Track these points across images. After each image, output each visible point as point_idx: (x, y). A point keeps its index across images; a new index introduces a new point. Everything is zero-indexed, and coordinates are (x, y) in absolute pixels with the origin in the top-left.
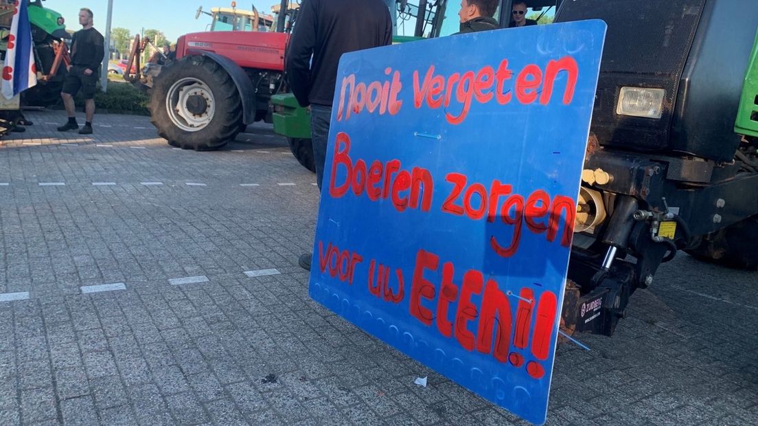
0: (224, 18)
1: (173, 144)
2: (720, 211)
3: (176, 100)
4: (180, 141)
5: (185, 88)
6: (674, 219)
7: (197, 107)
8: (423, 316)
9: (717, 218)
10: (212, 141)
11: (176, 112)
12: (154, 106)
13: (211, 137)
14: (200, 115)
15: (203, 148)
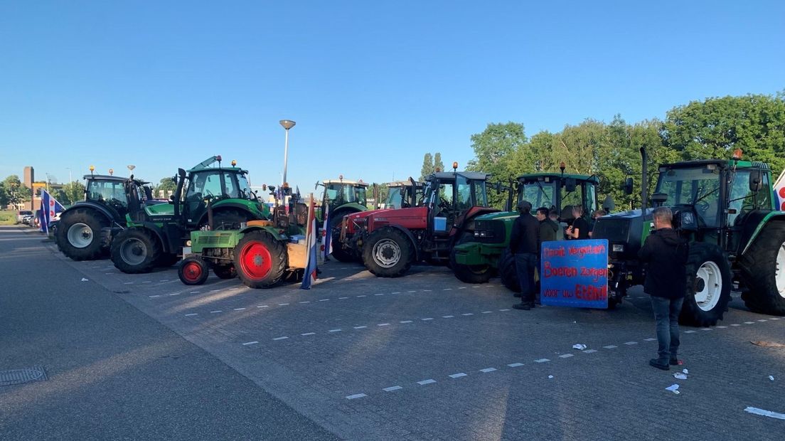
0: (331, 186)
1: (379, 275)
2: (644, 272)
3: (376, 251)
4: (380, 273)
5: (381, 244)
6: (631, 274)
7: (389, 254)
8: (579, 297)
9: (643, 274)
10: (400, 272)
11: (377, 257)
12: (366, 256)
13: (400, 269)
14: (390, 258)
15: (395, 275)
